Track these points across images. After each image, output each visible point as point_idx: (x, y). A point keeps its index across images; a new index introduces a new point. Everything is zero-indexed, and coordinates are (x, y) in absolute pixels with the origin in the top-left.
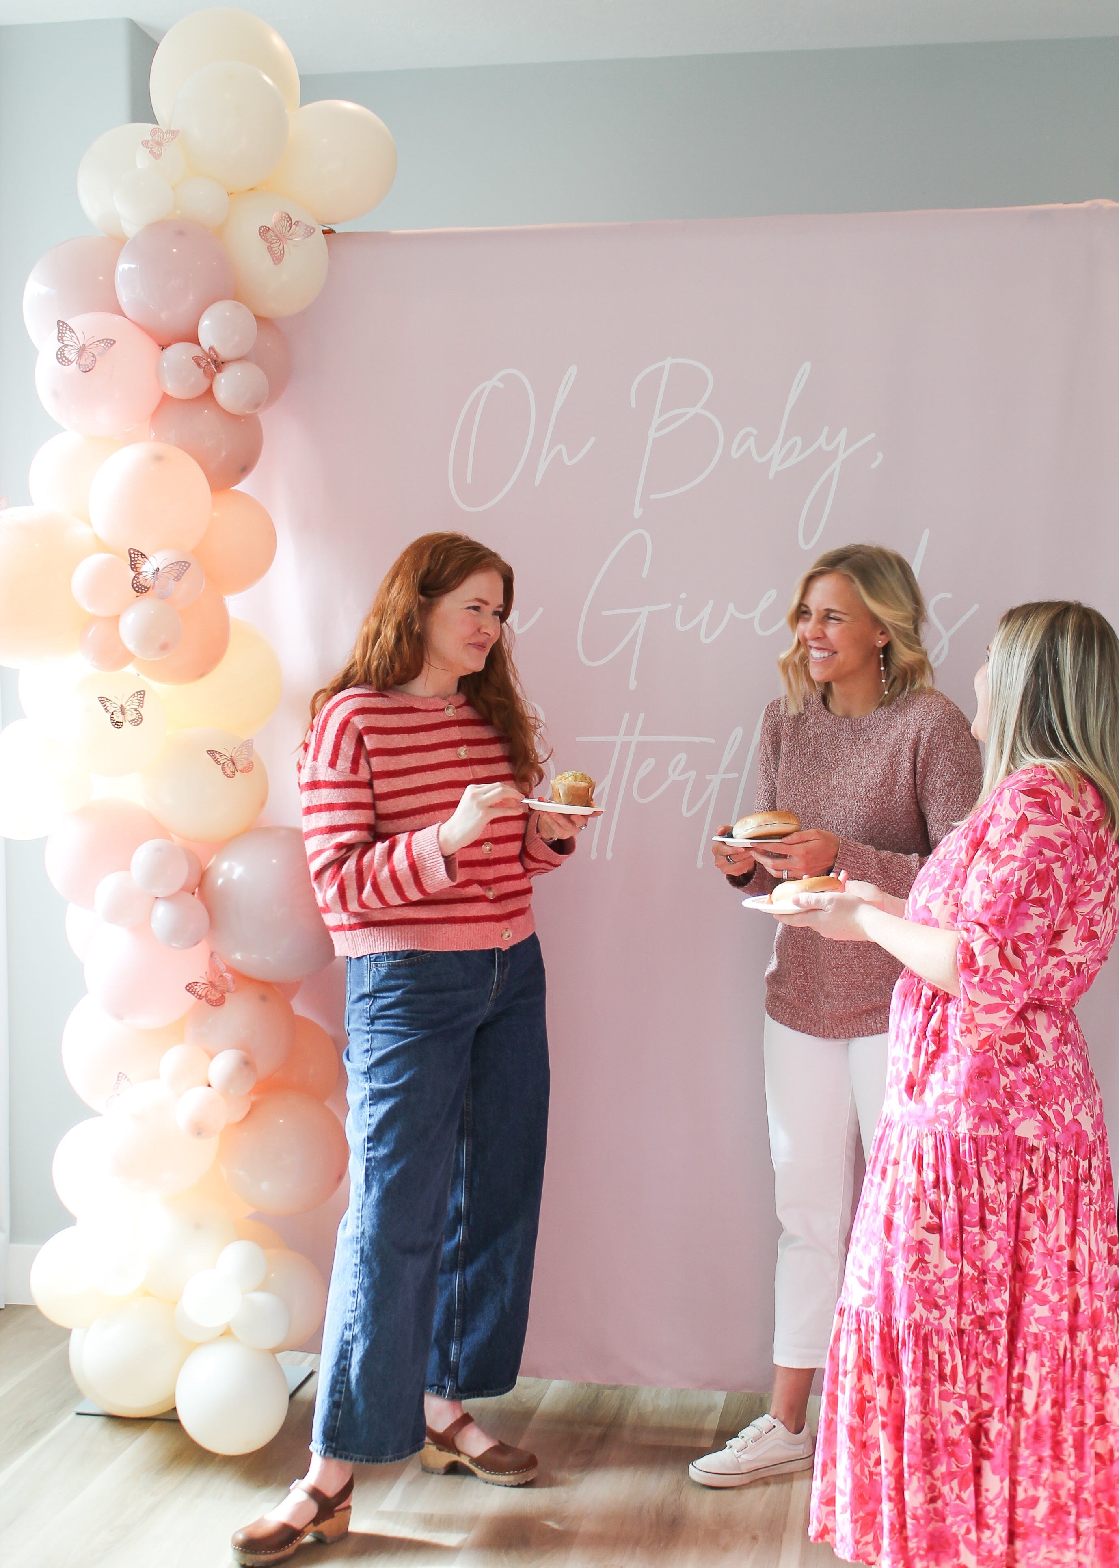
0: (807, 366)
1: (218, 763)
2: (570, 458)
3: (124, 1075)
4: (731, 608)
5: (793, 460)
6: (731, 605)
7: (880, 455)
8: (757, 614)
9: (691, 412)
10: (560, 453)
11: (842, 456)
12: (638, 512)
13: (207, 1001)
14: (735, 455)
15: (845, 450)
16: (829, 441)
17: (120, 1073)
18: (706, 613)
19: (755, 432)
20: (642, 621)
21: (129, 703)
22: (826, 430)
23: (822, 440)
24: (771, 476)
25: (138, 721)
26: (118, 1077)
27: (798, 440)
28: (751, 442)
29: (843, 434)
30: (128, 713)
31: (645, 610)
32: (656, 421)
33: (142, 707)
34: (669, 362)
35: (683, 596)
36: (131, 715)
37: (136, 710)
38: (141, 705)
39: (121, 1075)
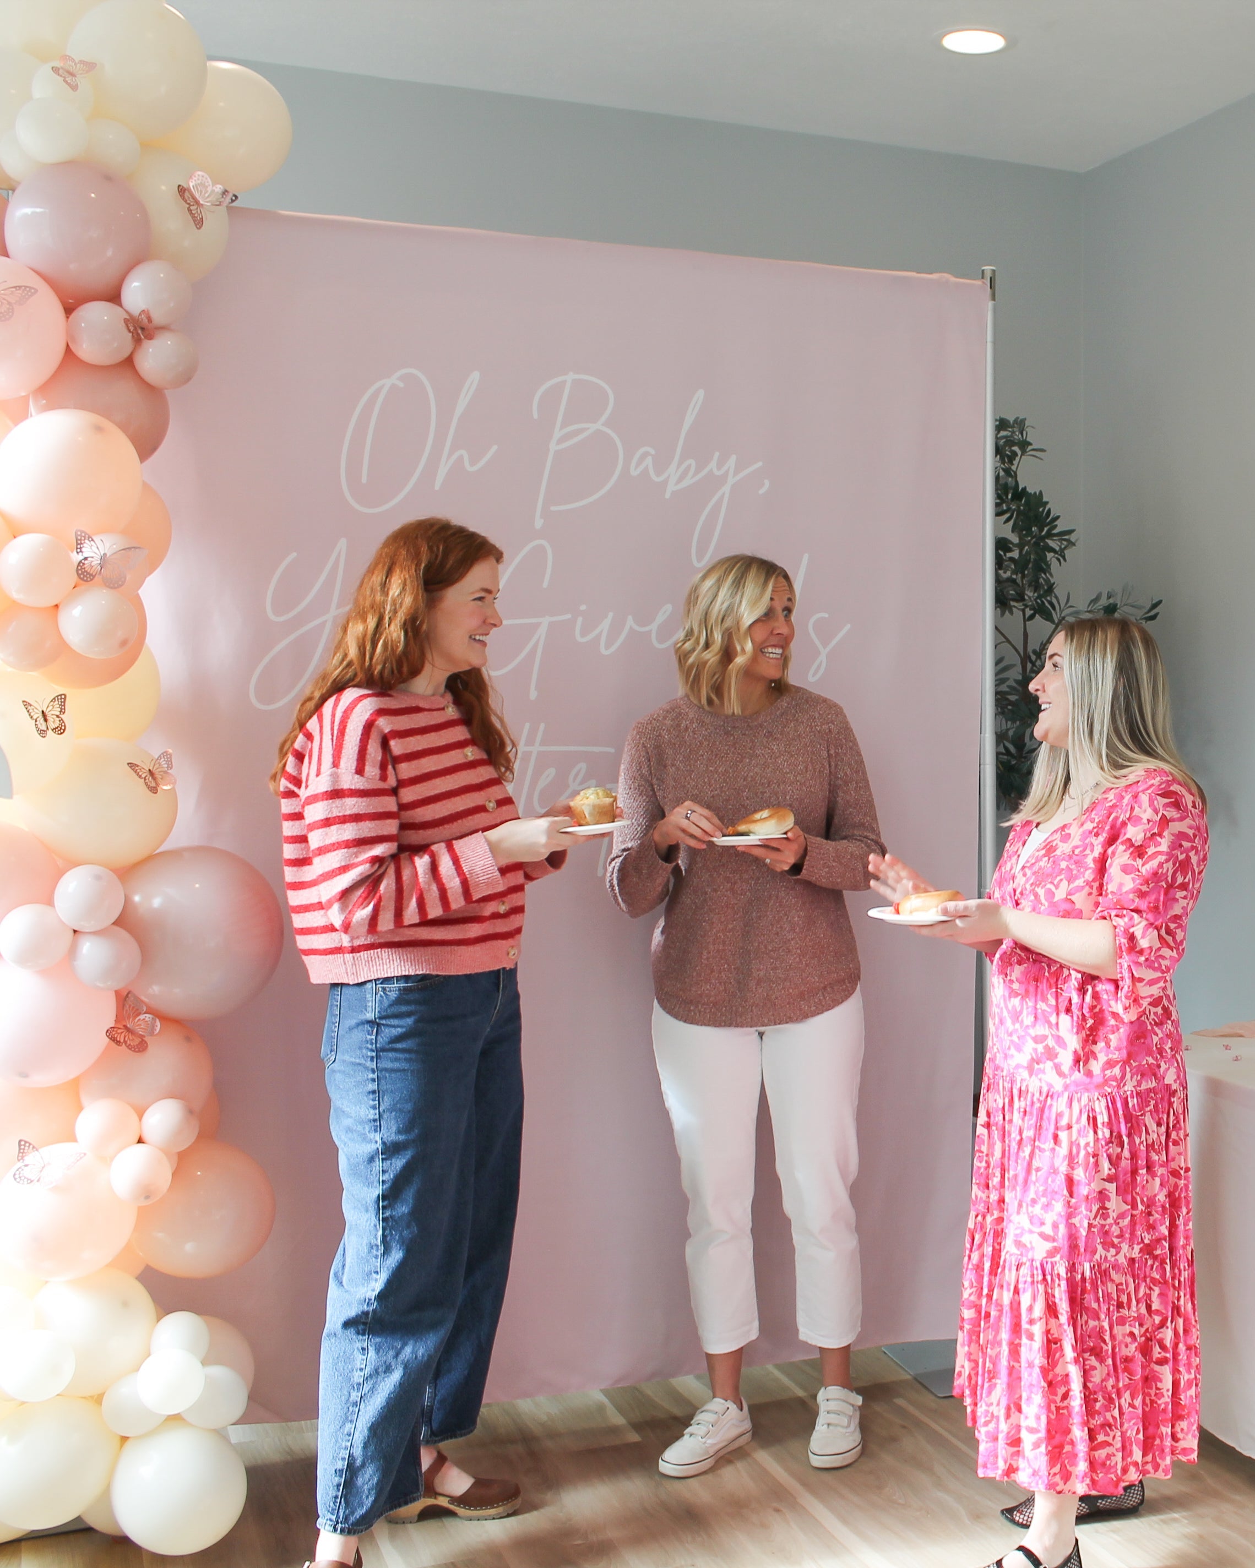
0: (700, 394)
1: (140, 777)
2: (473, 463)
3: (26, 1142)
4: (630, 622)
5: (686, 482)
6: (630, 618)
7: (767, 483)
8: (654, 627)
9: (593, 427)
10: (461, 458)
11: (731, 480)
12: (539, 523)
13: (128, 1047)
14: (634, 472)
15: (736, 473)
16: (720, 465)
17: (20, 1141)
18: (605, 625)
19: (653, 452)
20: (542, 631)
21: (50, 708)
22: (717, 454)
23: (713, 465)
24: (668, 496)
25: (60, 730)
26: (20, 1145)
27: (692, 462)
28: (649, 461)
29: (732, 461)
30: (50, 718)
31: (545, 621)
32: (557, 434)
33: (64, 713)
34: (570, 377)
35: (583, 607)
36: (54, 723)
37: (58, 716)
38: (63, 711)
39: (23, 1143)
